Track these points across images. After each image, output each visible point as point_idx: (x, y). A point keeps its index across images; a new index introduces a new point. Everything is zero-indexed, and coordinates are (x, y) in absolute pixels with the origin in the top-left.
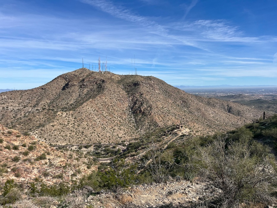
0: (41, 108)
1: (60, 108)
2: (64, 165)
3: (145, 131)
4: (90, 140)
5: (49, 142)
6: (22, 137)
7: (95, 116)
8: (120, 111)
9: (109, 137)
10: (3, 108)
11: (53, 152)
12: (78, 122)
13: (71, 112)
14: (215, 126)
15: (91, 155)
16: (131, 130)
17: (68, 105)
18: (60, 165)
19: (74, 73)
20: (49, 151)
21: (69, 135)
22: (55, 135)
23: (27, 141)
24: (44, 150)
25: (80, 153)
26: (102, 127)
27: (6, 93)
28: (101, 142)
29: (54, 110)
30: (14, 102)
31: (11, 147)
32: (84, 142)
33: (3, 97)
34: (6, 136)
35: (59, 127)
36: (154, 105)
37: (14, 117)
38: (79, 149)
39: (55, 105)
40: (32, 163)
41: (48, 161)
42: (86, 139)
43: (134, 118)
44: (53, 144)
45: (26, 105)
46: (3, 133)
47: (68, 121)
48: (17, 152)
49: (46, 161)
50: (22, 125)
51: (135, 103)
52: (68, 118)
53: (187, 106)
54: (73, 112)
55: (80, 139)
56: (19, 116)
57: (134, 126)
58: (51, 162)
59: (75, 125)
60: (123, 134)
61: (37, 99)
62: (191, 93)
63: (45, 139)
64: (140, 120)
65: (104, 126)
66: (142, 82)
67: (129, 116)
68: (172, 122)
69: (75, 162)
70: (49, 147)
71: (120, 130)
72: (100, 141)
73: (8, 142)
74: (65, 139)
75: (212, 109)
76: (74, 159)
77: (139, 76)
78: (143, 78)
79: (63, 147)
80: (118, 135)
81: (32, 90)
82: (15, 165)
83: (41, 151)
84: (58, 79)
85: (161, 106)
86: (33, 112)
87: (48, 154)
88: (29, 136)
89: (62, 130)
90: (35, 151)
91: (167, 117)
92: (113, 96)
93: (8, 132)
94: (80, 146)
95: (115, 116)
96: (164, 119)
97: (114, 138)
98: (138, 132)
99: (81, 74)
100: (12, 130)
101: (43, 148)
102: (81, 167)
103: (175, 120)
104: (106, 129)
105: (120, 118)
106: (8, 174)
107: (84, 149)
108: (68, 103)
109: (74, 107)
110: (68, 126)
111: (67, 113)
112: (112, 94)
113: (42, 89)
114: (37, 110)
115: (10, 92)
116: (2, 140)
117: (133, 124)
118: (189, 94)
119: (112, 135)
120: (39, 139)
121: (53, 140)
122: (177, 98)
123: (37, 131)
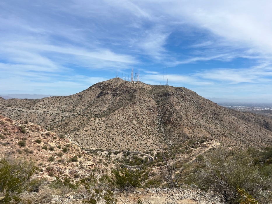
0: (77, 113)
1: (94, 114)
2: (93, 169)
3: (173, 141)
4: (119, 147)
5: (81, 146)
6: (58, 139)
7: (125, 124)
8: (149, 120)
9: (138, 145)
10: (45, 112)
11: (84, 155)
12: (109, 128)
13: (104, 119)
14: (249, 142)
15: (119, 161)
16: (160, 140)
17: (101, 111)
18: (90, 168)
19: (108, 82)
20: (81, 154)
21: (100, 140)
22: (87, 140)
23: (62, 144)
24: (76, 153)
25: (108, 159)
26: (131, 134)
27: (48, 98)
28: (130, 150)
29: (88, 116)
30: (54, 106)
31: (48, 148)
32: (113, 148)
33: (45, 102)
34: (44, 137)
35: (91, 132)
36: (184, 117)
37: (53, 120)
38: (108, 155)
39: (89, 112)
40: (64, 164)
41: (78, 163)
42: (116, 145)
43: (163, 128)
44: (85, 148)
45: (64, 110)
46: (42, 135)
47: (100, 127)
48: (52, 153)
49: (77, 163)
50: (59, 128)
51: (165, 113)
52: (100, 124)
53: (219, 119)
54: (105, 118)
55: (110, 145)
56: (57, 120)
57: (163, 136)
58: (82, 164)
59: (106, 131)
60: (151, 144)
61: (74, 104)
62: (223, 106)
63: (78, 143)
64: (169, 130)
65: (133, 134)
66: (173, 92)
67: (158, 126)
68: (202, 134)
69: (103, 167)
70: (80, 151)
71: (149, 139)
72: (128, 148)
73: (45, 143)
74: (96, 144)
75: (246, 124)
76: (103, 164)
77: (170, 86)
78: (173, 89)
79: (94, 151)
80: (146, 144)
81: (70, 97)
82: (50, 165)
83: (73, 154)
84: (93, 87)
85: (192, 118)
86: (69, 117)
87: (80, 157)
88: (64, 139)
89: (94, 135)
90: (69, 153)
91: (197, 129)
92: (144, 105)
93: (46, 133)
94: (110, 152)
95: (144, 124)
96: (194, 131)
97: (142, 146)
98: (167, 142)
99: (114, 83)
100: (50, 132)
101: (75, 151)
102: (109, 172)
103: (206, 133)
104: (135, 136)
105: (149, 127)
106: (43, 173)
107: (113, 155)
108: (101, 110)
109: (106, 114)
110: (99, 132)
111: (99, 120)
112: (142, 103)
113: (79, 96)
114: (73, 115)
115: (51, 97)
116: (40, 140)
117: (162, 134)
118: (222, 107)
119: (140, 143)
120: (73, 142)
121: (85, 144)
122: (208, 110)
123: (72, 134)
